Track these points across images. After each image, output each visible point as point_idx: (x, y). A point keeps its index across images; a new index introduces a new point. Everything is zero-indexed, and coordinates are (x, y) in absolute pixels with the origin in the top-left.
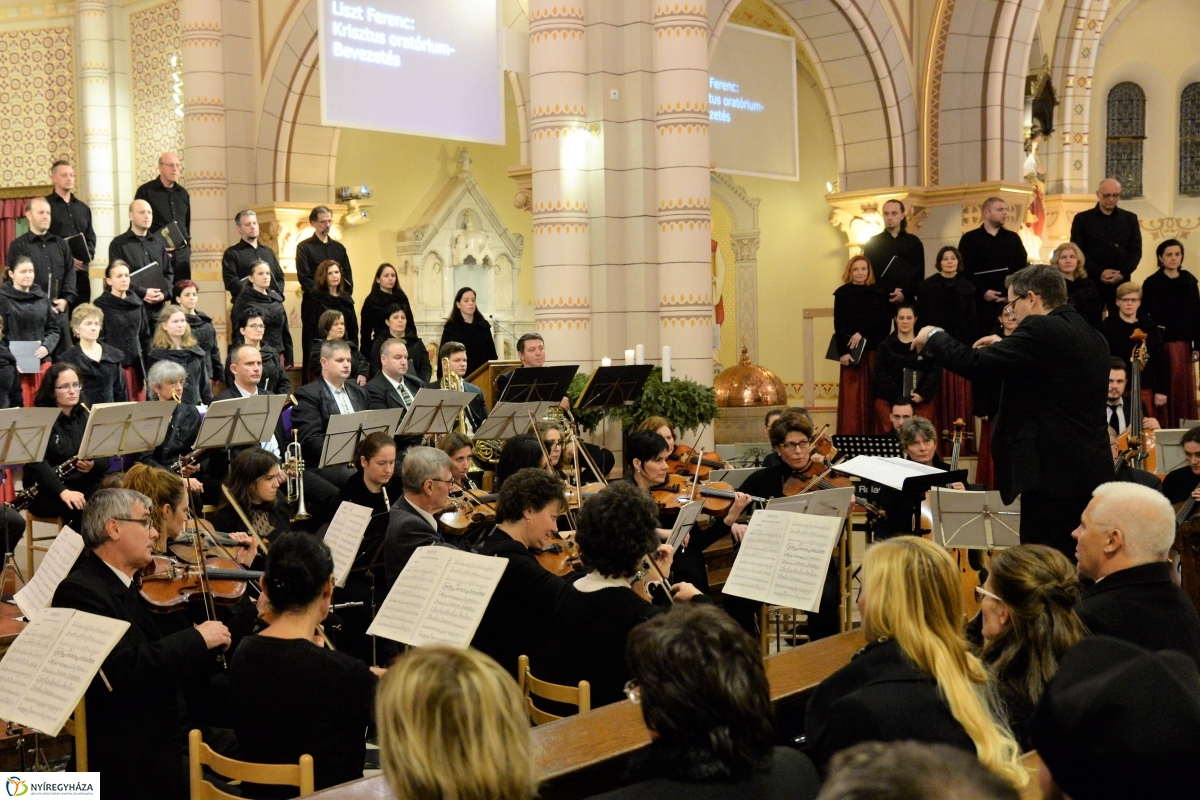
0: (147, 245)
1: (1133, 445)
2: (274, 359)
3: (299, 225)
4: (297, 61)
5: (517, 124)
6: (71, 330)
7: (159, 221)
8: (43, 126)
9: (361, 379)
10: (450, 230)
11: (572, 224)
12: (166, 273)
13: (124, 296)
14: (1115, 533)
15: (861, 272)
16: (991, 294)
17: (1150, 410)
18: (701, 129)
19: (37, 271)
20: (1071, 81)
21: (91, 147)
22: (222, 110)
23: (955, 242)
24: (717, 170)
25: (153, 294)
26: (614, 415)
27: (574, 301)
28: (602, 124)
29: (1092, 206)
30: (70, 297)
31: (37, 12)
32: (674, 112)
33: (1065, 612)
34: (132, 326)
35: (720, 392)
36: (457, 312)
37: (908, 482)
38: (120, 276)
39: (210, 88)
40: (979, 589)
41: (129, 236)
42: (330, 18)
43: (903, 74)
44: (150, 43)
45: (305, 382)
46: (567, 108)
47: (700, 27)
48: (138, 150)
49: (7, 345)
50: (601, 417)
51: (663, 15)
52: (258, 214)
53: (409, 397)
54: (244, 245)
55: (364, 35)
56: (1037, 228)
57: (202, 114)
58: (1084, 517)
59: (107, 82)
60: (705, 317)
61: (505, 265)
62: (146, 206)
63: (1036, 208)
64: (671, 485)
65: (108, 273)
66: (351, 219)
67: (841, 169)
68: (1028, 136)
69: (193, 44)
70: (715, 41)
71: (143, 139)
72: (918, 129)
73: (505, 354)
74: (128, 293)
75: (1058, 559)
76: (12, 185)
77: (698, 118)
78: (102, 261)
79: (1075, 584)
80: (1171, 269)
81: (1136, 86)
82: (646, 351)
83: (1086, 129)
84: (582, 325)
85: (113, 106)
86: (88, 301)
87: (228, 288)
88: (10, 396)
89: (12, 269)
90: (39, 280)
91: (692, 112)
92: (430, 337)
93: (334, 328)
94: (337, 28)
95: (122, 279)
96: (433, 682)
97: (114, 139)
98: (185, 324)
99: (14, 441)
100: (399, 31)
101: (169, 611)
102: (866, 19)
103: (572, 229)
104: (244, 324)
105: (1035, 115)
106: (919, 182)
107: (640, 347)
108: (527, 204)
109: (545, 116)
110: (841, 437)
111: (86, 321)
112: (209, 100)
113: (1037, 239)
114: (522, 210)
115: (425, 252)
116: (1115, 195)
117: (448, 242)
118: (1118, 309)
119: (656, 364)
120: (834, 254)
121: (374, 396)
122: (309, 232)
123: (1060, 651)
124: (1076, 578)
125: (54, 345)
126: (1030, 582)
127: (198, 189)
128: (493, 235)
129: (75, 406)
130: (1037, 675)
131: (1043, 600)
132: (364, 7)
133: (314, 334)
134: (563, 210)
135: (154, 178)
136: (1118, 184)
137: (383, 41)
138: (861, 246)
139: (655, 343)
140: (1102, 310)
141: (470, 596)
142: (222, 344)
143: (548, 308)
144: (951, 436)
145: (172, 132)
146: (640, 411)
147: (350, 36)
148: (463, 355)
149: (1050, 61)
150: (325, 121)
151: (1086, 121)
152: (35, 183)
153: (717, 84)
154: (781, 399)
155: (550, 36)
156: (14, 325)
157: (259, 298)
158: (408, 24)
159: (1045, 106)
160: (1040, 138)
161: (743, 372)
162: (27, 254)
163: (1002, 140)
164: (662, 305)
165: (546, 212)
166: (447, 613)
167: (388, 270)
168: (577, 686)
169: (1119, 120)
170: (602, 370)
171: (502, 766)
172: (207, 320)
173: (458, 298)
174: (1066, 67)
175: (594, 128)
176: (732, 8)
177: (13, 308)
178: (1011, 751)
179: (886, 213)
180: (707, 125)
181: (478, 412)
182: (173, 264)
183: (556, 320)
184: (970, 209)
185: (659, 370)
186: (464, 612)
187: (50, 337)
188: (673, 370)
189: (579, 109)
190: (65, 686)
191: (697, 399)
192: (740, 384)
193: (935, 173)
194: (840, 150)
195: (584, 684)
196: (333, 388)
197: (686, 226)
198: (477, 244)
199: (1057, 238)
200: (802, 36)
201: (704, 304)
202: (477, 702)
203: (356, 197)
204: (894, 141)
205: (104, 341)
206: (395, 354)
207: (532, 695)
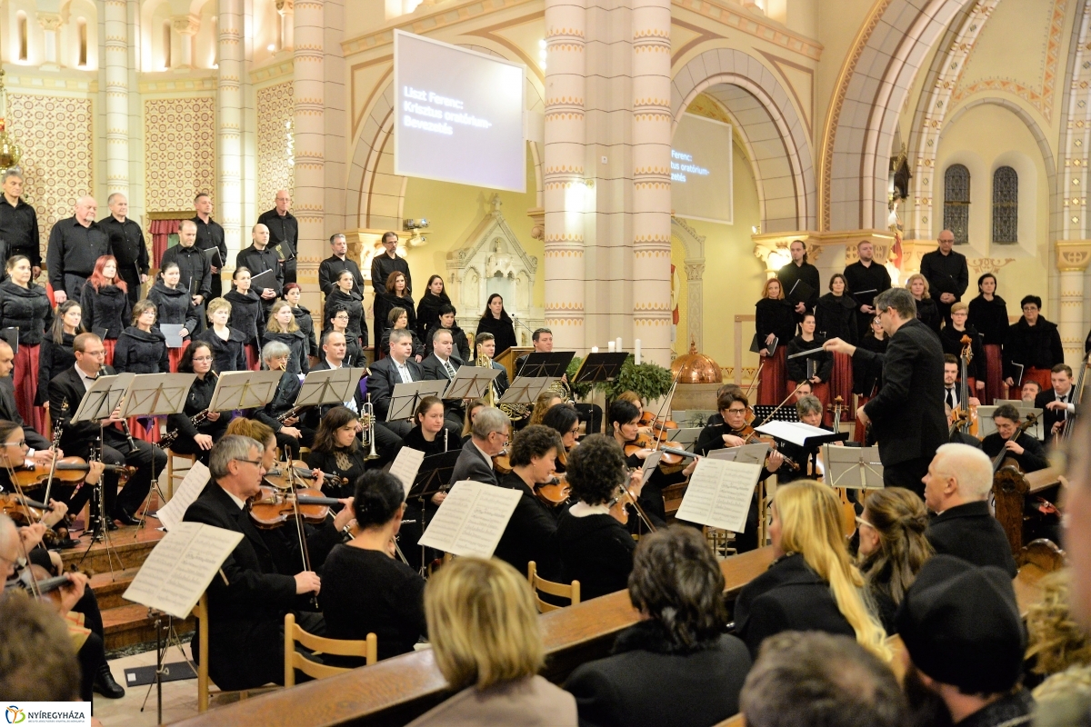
0: (265, 256)
1: (962, 417)
2: (355, 341)
3: (376, 245)
4: (378, 128)
5: (535, 178)
6: (207, 317)
7: (274, 241)
8: (191, 168)
9: (418, 358)
10: (485, 252)
11: (572, 250)
12: (278, 278)
13: (246, 293)
14: (952, 480)
15: (774, 290)
16: (865, 308)
17: (973, 392)
18: (665, 186)
19: (182, 272)
20: (921, 162)
21: (225, 184)
22: (322, 161)
23: (841, 271)
24: (676, 215)
25: (268, 293)
26: (600, 387)
27: (573, 306)
28: (595, 180)
29: (935, 249)
30: (205, 294)
31: (189, 86)
32: (646, 174)
33: (918, 536)
34: (251, 315)
35: (675, 373)
36: (488, 311)
37: (808, 440)
38: (244, 278)
39: (314, 145)
40: (858, 519)
41: (252, 250)
42: (402, 98)
43: (806, 152)
44: (271, 111)
45: (376, 358)
46: (570, 168)
47: (666, 115)
48: (261, 188)
49: (159, 327)
50: (590, 389)
51: (640, 105)
52: (347, 237)
53: (453, 372)
54: (335, 259)
55: (427, 111)
56: (897, 263)
57: (308, 164)
58: (931, 467)
59: (239, 138)
60: (665, 319)
61: (524, 278)
62: (265, 228)
63: (896, 249)
64: (640, 441)
65: (234, 276)
66: (414, 243)
67: (763, 217)
68: (891, 199)
69: (303, 113)
70: (676, 125)
71: (264, 180)
72: (816, 191)
73: (523, 341)
74: (249, 291)
75: (913, 497)
76: (166, 210)
77: (663, 178)
78: (231, 267)
79: (925, 516)
80: (988, 294)
81: (964, 167)
82: (623, 342)
83: (930, 195)
84: (578, 322)
85: (243, 156)
86: (220, 296)
87: (323, 289)
88: (160, 365)
89: (163, 272)
90: (183, 280)
91: (659, 174)
92: (470, 329)
93: (399, 320)
94: (407, 106)
95: (245, 281)
96: (471, 584)
97: (243, 179)
98: (291, 316)
99: (161, 398)
100: (452, 110)
101: (272, 528)
102: (781, 114)
103: (572, 254)
104: (333, 316)
105: (896, 184)
106: (816, 228)
107: (619, 339)
108: (540, 236)
109: (555, 173)
110: (760, 407)
111: (218, 310)
112: (313, 154)
113: (897, 270)
114: (537, 240)
115: (467, 267)
116: (950, 241)
117: (484, 261)
118: (952, 321)
119: (630, 352)
120: (756, 277)
121: (428, 371)
122: (382, 250)
123: (915, 566)
124: (925, 512)
125: (193, 328)
126: (894, 514)
127: (303, 217)
128: (516, 256)
129: (207, 373)
130: (898, 581)
131: (903, 527)
132: (427, 92)
133: (383, 324)
134: (566, 241)
135: (271, 209)
136: (952, 234)
137: (440, 117)
138: (776, 272)
139: (630, 337)
140: (941, 322)
141: (494, 518)
142: (317, 330)
143: (554, 310)
144: (833, 409)
145: (286, 176)
146: (618, 385)
147: (417, 112)
148: (492, 342)
149: (906, 147)
150: (397, 172)
151: (931, 189)
152: (183, 209)
153: (677, 155)
154: (718, 379)
155: (560, 117)
156: (164, 312)
157: (345, 297)
158: (459, 105)
159: (903, 179)
160: (899, 200)
161: (692, 359)
162: (176, 261)
163: (874, 201)
164: (635, 310)
165: (554, 241)
166: (478, 530)
167: (437, 280)
168: (570, 584)
169: (953, 190)
170: (592, 356)
171: (521, 644)
172: (308, 312)
173: (490, 302)
174: (917, 152)
175: (590, 183)
176: (688, 102)
177: (164, 300)
178: (880, 636)
179: (792, 250)
180: (669, 184)
181: (502, 384)
182: (284, 271)
183: (559, 319)
184: (852, 248)
185: (633, 356)
186: (490, 530)
187: (190, 321)
188: (642, 356)
189: (579, 169)
190: (193, 581)
191: (659, 377)
192: (690, 367)
193: (827, 222)
194: (762, 204)
195: (576, 583)
196: (398, 364)
197: (653, 254)
198: (504, 263)
199: (911, 270)
200: (736, 124)
201: (665, 310)
202: (503, 598)
203: (418, 227)
204: (799, 199)
205: (231, 325)
206: (443, 341)
207: (538, 591)
